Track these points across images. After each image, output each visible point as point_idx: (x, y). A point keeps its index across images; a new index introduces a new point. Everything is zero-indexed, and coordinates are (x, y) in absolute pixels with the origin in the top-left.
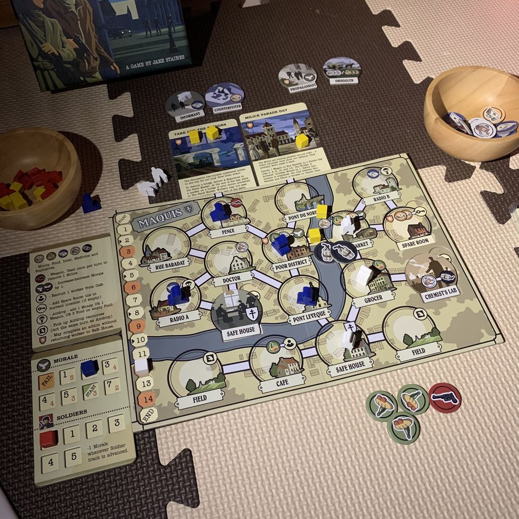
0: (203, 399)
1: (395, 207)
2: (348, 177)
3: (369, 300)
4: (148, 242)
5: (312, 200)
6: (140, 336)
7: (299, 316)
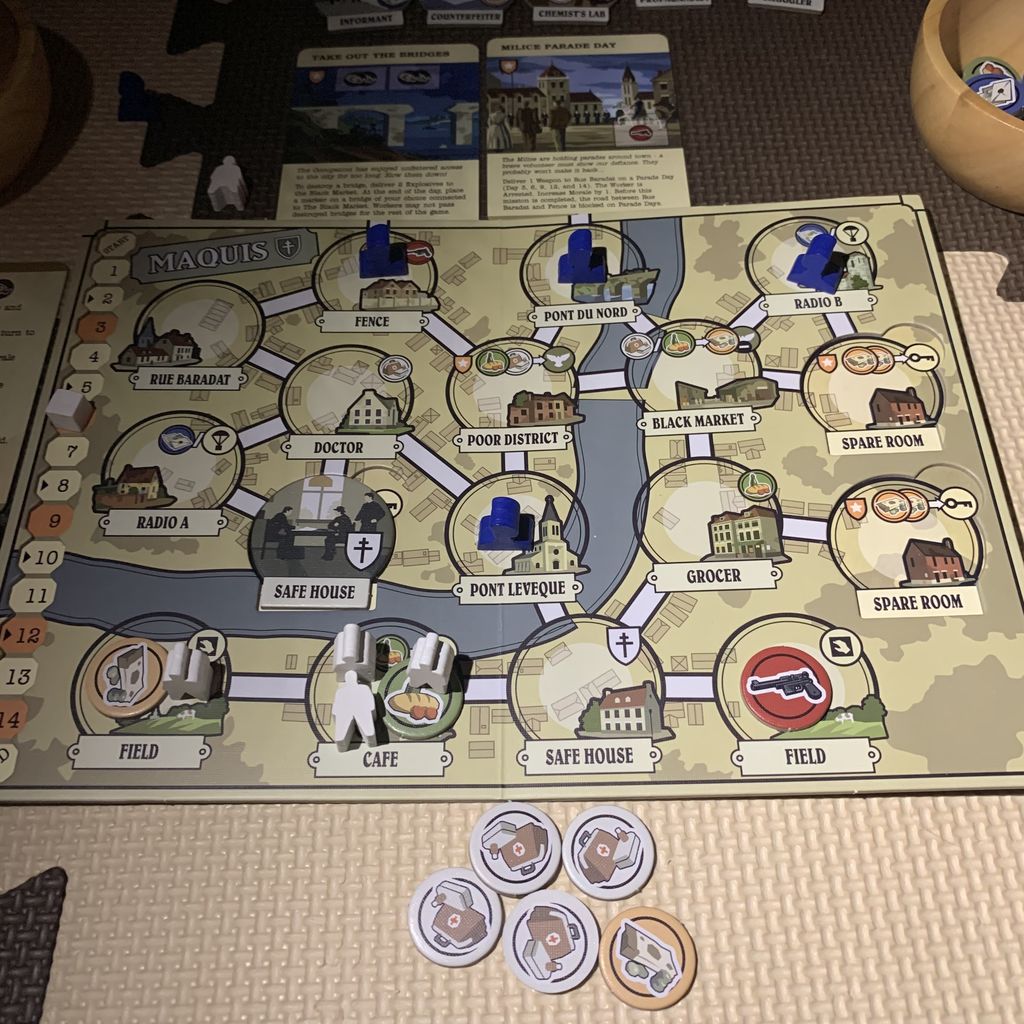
0: (147, 753)
1: (852, 332)
2: (739, 233)
3: (701, 577)
4: (154, 313)
5: (622, 278)
6: (47, 546)
7: (488, 581)
